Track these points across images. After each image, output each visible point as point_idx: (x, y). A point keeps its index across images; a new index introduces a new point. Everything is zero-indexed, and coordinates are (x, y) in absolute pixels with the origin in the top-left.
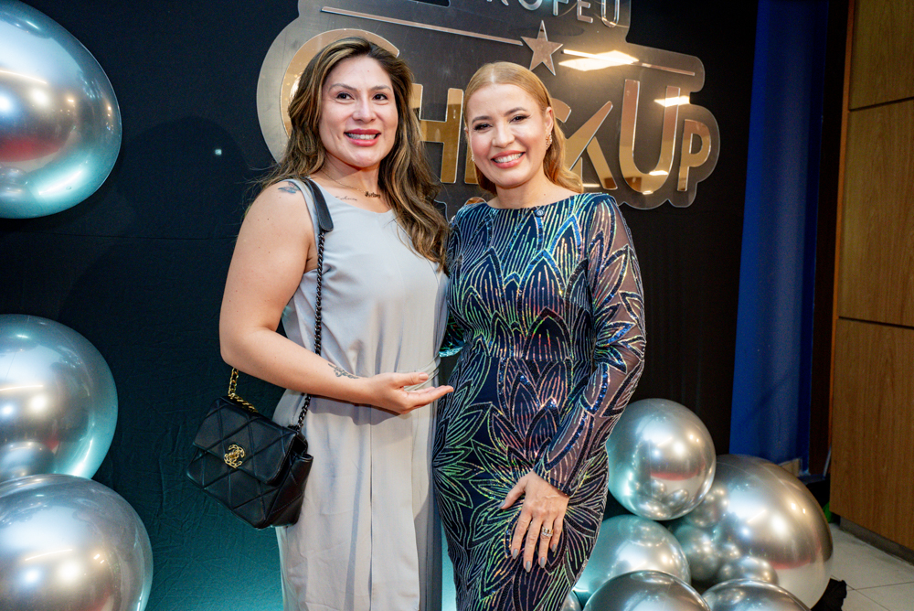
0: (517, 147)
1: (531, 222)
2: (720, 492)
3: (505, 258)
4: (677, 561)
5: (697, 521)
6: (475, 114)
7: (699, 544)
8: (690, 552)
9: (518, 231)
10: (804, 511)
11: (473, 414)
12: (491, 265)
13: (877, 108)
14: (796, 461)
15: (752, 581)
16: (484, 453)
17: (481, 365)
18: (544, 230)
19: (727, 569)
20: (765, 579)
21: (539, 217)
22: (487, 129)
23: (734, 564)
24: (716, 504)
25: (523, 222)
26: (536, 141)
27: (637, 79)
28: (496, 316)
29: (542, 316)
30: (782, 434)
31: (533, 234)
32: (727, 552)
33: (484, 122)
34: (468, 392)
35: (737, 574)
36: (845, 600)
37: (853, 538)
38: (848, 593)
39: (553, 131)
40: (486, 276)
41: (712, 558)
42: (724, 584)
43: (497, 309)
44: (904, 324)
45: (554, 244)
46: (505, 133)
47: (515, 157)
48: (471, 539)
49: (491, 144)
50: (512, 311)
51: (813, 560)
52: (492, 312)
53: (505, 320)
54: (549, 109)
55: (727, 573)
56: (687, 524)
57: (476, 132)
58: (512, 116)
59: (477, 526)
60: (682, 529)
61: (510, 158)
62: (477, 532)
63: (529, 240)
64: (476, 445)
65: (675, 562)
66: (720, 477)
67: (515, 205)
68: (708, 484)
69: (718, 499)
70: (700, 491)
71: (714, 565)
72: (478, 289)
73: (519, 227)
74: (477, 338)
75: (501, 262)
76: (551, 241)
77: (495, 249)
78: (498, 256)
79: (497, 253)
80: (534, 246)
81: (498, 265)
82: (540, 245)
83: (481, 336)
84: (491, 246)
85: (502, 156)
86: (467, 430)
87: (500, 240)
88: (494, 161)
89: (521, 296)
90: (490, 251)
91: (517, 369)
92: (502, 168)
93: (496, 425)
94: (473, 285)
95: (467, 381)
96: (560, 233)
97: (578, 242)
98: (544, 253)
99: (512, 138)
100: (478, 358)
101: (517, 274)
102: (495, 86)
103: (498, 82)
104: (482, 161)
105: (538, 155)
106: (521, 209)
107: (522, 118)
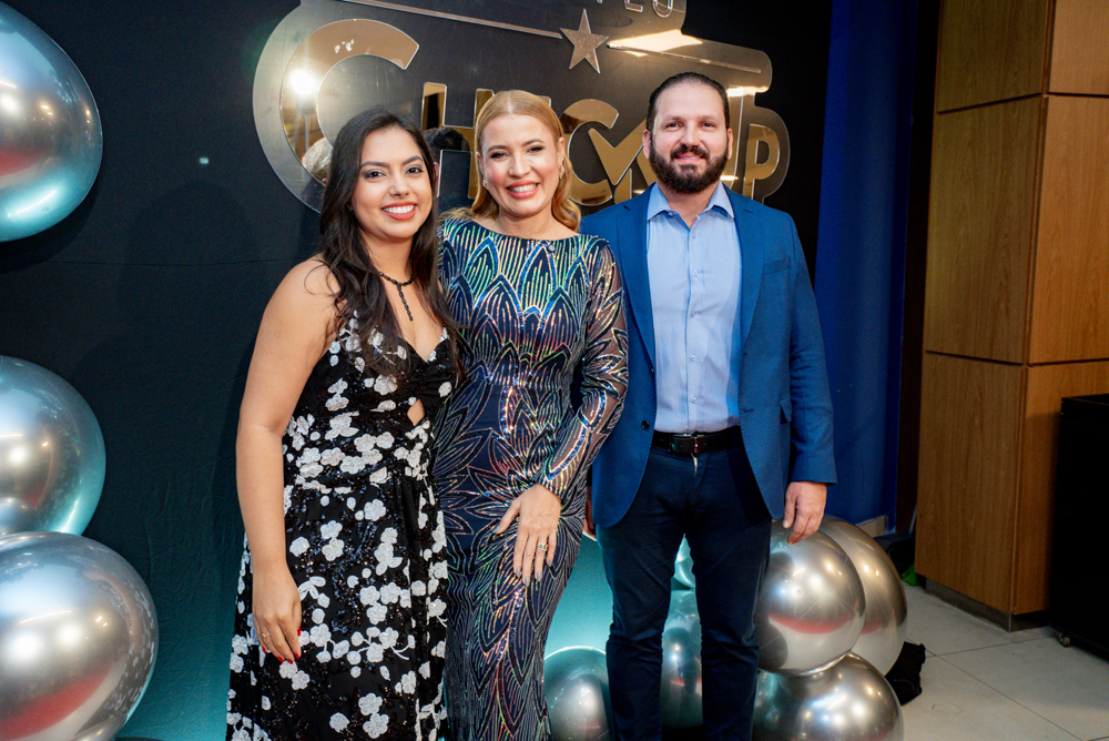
0: (533, 177)
1: (543, 255)
3: (520, 287)
9: (529, 262)
11: (470, 442)
12: (506, 293)
14: (881, 519)
18: (556, 266)
21: (550, 252)
22: (504, 157)
25: (533, 255)
26: (550, 172)
29: (557, 352)
30: (865, 488)
31: (545, 269)
33: (501, 151)
36: (923, 666)
38: (927, 658)
40: (503, 305)
43: (513, 339)
44: (993, 358)
45: (567, 281)
46: (523, 163)
47: (531, 187)
48: (473, 562)
49: (508, 172)
50: (527, 343)
53: (517, 350)
54: (561, 140)
57: (492, 160)
58: (529, 147)
59: (481, 549)
61: (526, 188)
62: (481, 554)
63: (542, 274)
64: (473, 472)
67: (525, 234)
72: (495, 317)
73: (530, 258)
74: (477, 365)
75: (516, 292)
76: (565, 278)
77: (506, 277)
78: (511, 285)
79: (509, 281)
80: (549, 282)
81: (513, 295)
82: (554, 281)
83: (482, 363)
84: (499, 273)
85: (518, 186)
86: (463, 457)
87: (510, 268)
88: (510, 189)
89: (541, 331)
90: (501, 278)
91: (519, 397)
92: (518, 198)
93: (496, 450)
94: (489, 312)
95: (462, 407)
96: (571, 271)
97: (588, 284)
98: (560, 291)
99: (528, 169)
100: (476, 385)
101: (536, 307)
102: (513, 116)
103: (515, 112)
104: (497, 189)
105: (552, 186)
106: (530, 240)
107: (538, 149)
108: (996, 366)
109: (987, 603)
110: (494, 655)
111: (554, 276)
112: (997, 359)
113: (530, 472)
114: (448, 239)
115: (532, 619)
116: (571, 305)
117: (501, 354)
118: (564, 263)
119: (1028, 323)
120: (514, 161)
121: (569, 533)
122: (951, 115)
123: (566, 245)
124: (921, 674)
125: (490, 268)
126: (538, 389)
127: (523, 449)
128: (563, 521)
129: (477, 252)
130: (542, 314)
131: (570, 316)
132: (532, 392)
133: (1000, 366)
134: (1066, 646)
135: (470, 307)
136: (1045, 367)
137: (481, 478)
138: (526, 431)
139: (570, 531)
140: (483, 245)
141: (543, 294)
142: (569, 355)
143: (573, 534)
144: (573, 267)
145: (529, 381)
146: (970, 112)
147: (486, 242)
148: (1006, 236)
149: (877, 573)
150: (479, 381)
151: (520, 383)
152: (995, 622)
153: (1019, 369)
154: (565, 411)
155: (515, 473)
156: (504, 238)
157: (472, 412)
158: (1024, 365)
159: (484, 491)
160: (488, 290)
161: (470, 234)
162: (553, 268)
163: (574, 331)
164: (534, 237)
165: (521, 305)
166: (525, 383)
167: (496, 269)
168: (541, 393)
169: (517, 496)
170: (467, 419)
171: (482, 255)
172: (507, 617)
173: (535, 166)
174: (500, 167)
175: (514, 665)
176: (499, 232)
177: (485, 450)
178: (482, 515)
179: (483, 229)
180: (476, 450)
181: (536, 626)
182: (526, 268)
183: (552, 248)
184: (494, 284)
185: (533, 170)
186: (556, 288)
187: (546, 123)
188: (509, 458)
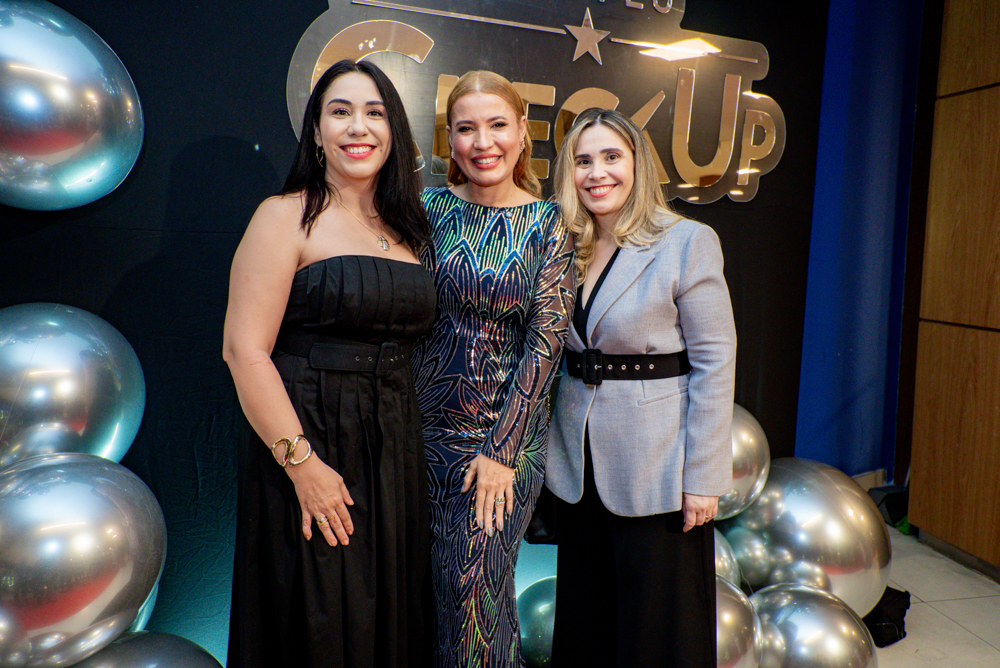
0: (495, 151)
1: (501, 221)
2: (776, 494)
3: (479, 251)
4: (726, 564)
5: (749, 523)
6: (459, 118)
7: (751, 548)
8: (741, 555)
9: (489, 228)
10: (862, 518)
11: (443, 386)
12: (466, 256)
13: (964, 95)
14: (880, 472)
15: (804, 587)
16: (454, 418)
17: (448, 343)
18: (513, 230)
19: (778, 574)
20: (818, 585)
21: (508, 217)
22: (470, 132)
23: (786, 568)
24: (771, 506)
25: (493, 220)
26: (512, 147)
28: (470, 301)
29: (511, 309)
30: (864, 443)
32: (780, 556)
33: (467, 125)
34: (436, 365)
35: (789, 579)
36: (908, 611)
37: (930, 550)
38: (912, 605)
39: (525, 139)
40: (463, 266)
41: (763, 562)
42: (773, 587)
43: (471, 296)
44: (988, 326)
45: (523, 244)
46: (486, 138)
47: (493, 159)
49: (473, 146)
50: (484, 301)
51: (867, 565)
52: (466, 298)
53: (476, 306)
54: (523, 118)
55: (778, 578)
56: (739, 526)
57: (459, 134)
58: (493, 123)
59: (454, 481)
60: (735, 532)
61: (489, 160)
62: (454, 485)
63: (500, 238)
64: (446, 412)
65: (723, 565)
66: (773, 479)
67: (487, 202)
68: (760, 485)
69: (772, 502)
70: (751, 490)
71: (765, 570)
72: (455, 277)
73: (490, 223)
74: (444, 318)
75: (475, 255)
76: (520, 242)
77: (468, 241)
78: (472, 249)
79: (470, 245)
80: (505, 245)
81: (473, 257)
82: (510, 245)
83: (448, 317)
84: (463, 238)
85: (482, 158)
86: (437, 399)
88: (474, 161)
89: (496, 290)
90: (463, 242)
91: (483, 347)
92: (481, 169)
93: (466, 393)
94: (450, 271)
95: (434, 356)
96: (527, 235)
98: (515, 253)
99: (492, 143)
100: (445, 336)
101: (492, 268)
102: (480, 94)
103: (482, 91)
104: (463, 160)
105: (513, 159)
106: (491, 208)
107: (501, 125)
108: (990, 333)
110: (471, 577)
111: (510, 240)
112: (993, 327)
113: (496, 414)
115: (504, 546)
116: (524, 267)
117: (462, 310)
118: (519, 228)
120: (479, 136)
121: (533, 468)
123: (526, 210)
124: (906, 619)
125: (455, 233)
126: (500, 340)
127: (488, 394)
128: (527, 456)
129: (446, 218)
130: (497, 274)
131: (523, 277)
132: (494, 343)
135: (434, 267)
139: (534, 465)
140: (451, 212)
141: (499, 257)
142: (523, 313)
143: (537, 468)
144: (529, 231)
145: (490, 333)
147: (453, 210)
150: (447, 332)
151: (483, 335)
155: (482, 414)
156: (469, 206)
157: (443, 360)
160: (451, 252)
161: (441, 201)
162: (510, 232)
163: (527, 292)
164: (495, 205)
165: (479, 266)
166: (487, 336)
168: (503, 344)
170: (439, 367)
171: (449, 221)
172: (481, 544)
173: (497, 140)
174: (466, 141)
175: (489, 586)
176: (466, 200)
177: (456, 393)
178: (455, 450)
179: (453, 197)
180: (449, 393)
181: (507, 551)
182: (486, 233)
183: (509, 214)
184: (457, 247)
185: (496, 144)
186: (512, 251)
187: (510, 102)
188: (477, 401)
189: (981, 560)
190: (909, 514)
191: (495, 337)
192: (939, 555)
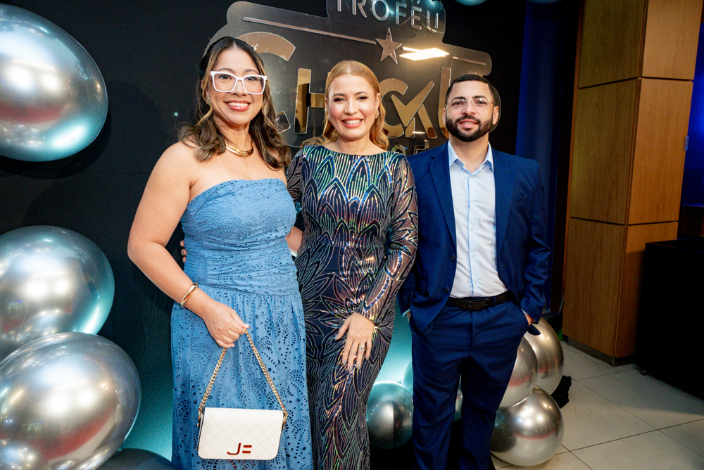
0: (359, 115)
1: (362, 164)
3: (348, 185)
6: (334, 92)
9: (354, 169)
11: (322, 281)
12: (338, 189)
13: (594, 88)
17: (327, 251)
18: (370, 171)
21: (367, 162)
22: (342, 101)
25: (357, 164)
26: (371, 113)
27: (450, 67)
28: (342, 221)
29: (371, 224)
31: (364, 173)
33: (340, 97)
36: (570, 388)
37: (575, 349)
39: (379, 108)
40: (337, 196)
43: (343, 217)
44: (609, 221)
45: (378, 180)
46: (353, 106)
47: (358, 121)
48: (322, 354)
49: (344, 111)
50: (352, 220)
52: (340, 219)
53: (347, 224)
57: (334, 103)
58: (358, 96)
59: (327, 346)
61: (354, 122)
62: (327, 349)
63: (362, 176)
64: (324, 298)
67: (352, 151)
72: (331, 204)
73: (355, 167)
74: (324, 234)
75: (345, 188)
76: (376, 178)
77: (339, 179)
78: (342, 184)
79: (341, 181)
80: (366, 181)
81: (343, 190)
82: (369, 180)
83: (326, 233)
84: (335, 176)
85: (349, 120)
86: (318, 290)
87: (341, 173)
88: (344, 121)
89: (360, 212)
90: (336, 179)
91: (350, 253)
92: (348, 128)
93: (338, 286)
94: (328, 201)
95: (316, 260)
96: (380, 175)
97: (390, 182)
98: (373, 186)
99: (357, 110)
100: (324, 247)
101: (357, 197)
102: (351, 76)
103: (351, 73)
104: (336, 121)
105: (370, 122)
106: (355, 156)
107: (364, 98)
108: (610, 225)
109: (602, 351)
110: (332, 413)
111: (369, 177)
113: (359, 300)
114: (305, 156)
115: (357, 391)
116: (379, 195)
117: (337, 227)
118: (375, 169)
119: (628, 202)
120: (348, 105)
121: (382, 338)
122: (586, 89)
123: (378, 158)
124: (569, 392)
125: (330, 173)
126: (362, 248)
127: (354, 286)
128: (379, 330)
129: (322, 164)
130: (361, 201)
131: (379, 201)
132: (358, 250)
133: (612, 225)
134: (644, 375)
135: (317, 198)
136: (637, 226)
137: (329, 303)
138: (356, 275)
139: (383, 336)
140: (326, 160)
141: (362, 189)
142: (379, 227)
143: (385, 338)
144: (381, 172)
145: (356, 243)
146: (597, 87)
147: (328, 158)
148: (617, 155)
149: (548, 338)
150: (326, 244)
151: (351, 244)
152: (606, 361)
153: (623, 227)
154: (380, 261)
155: (349, 300)
156: (339, 155)
157: (322, 263)
158: (626, 225)
159: (331, 310)
162: (368, 172)
163: (381, 211)
164: (357, 154)
165: (348, 196)
166: (353, 245)
167: (333, 174)
168: (364, 250)
169: (350, 314)
170: (320, 268)
171: (325, 166)
172: (341, 390)
173: (360, 108)
174: (339, 108)
175: (345, 419)
176: (336, 150)
177: (331, 286)
178: (329, 325)
179: (327, 150)
180: (326, 285)
181: (359, 396)
183: (368, 160)
184: (332, 183)
185: (360, 110)
186: (371, 184)
187: (370, 83)
188: (346, 291)
189: (603, 354)
190: (563, 329)
191: (359, 245)
192: (580, 351)
